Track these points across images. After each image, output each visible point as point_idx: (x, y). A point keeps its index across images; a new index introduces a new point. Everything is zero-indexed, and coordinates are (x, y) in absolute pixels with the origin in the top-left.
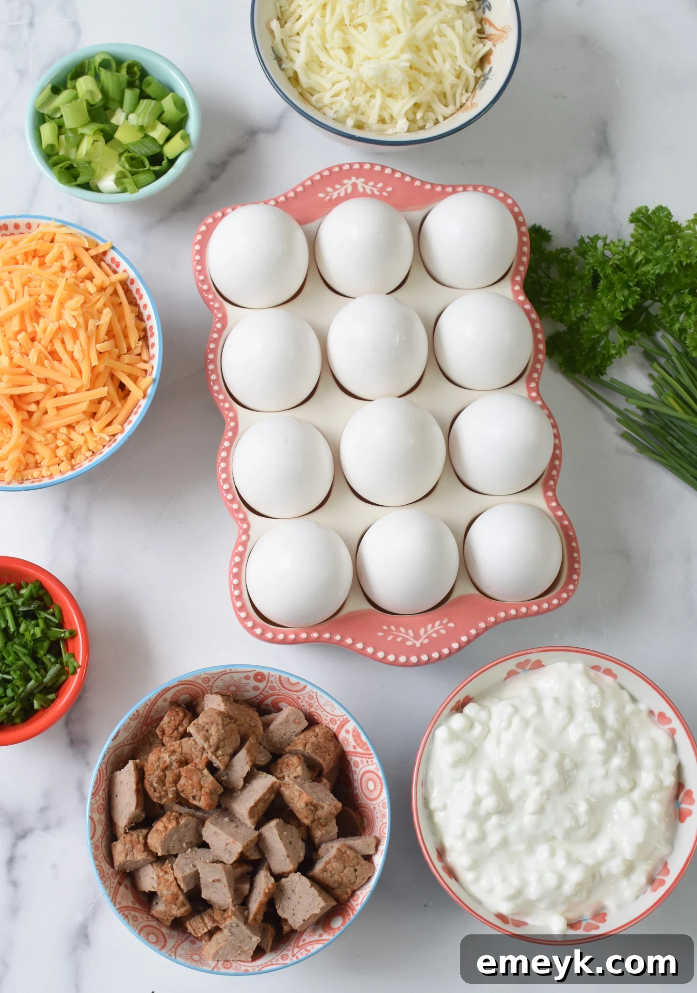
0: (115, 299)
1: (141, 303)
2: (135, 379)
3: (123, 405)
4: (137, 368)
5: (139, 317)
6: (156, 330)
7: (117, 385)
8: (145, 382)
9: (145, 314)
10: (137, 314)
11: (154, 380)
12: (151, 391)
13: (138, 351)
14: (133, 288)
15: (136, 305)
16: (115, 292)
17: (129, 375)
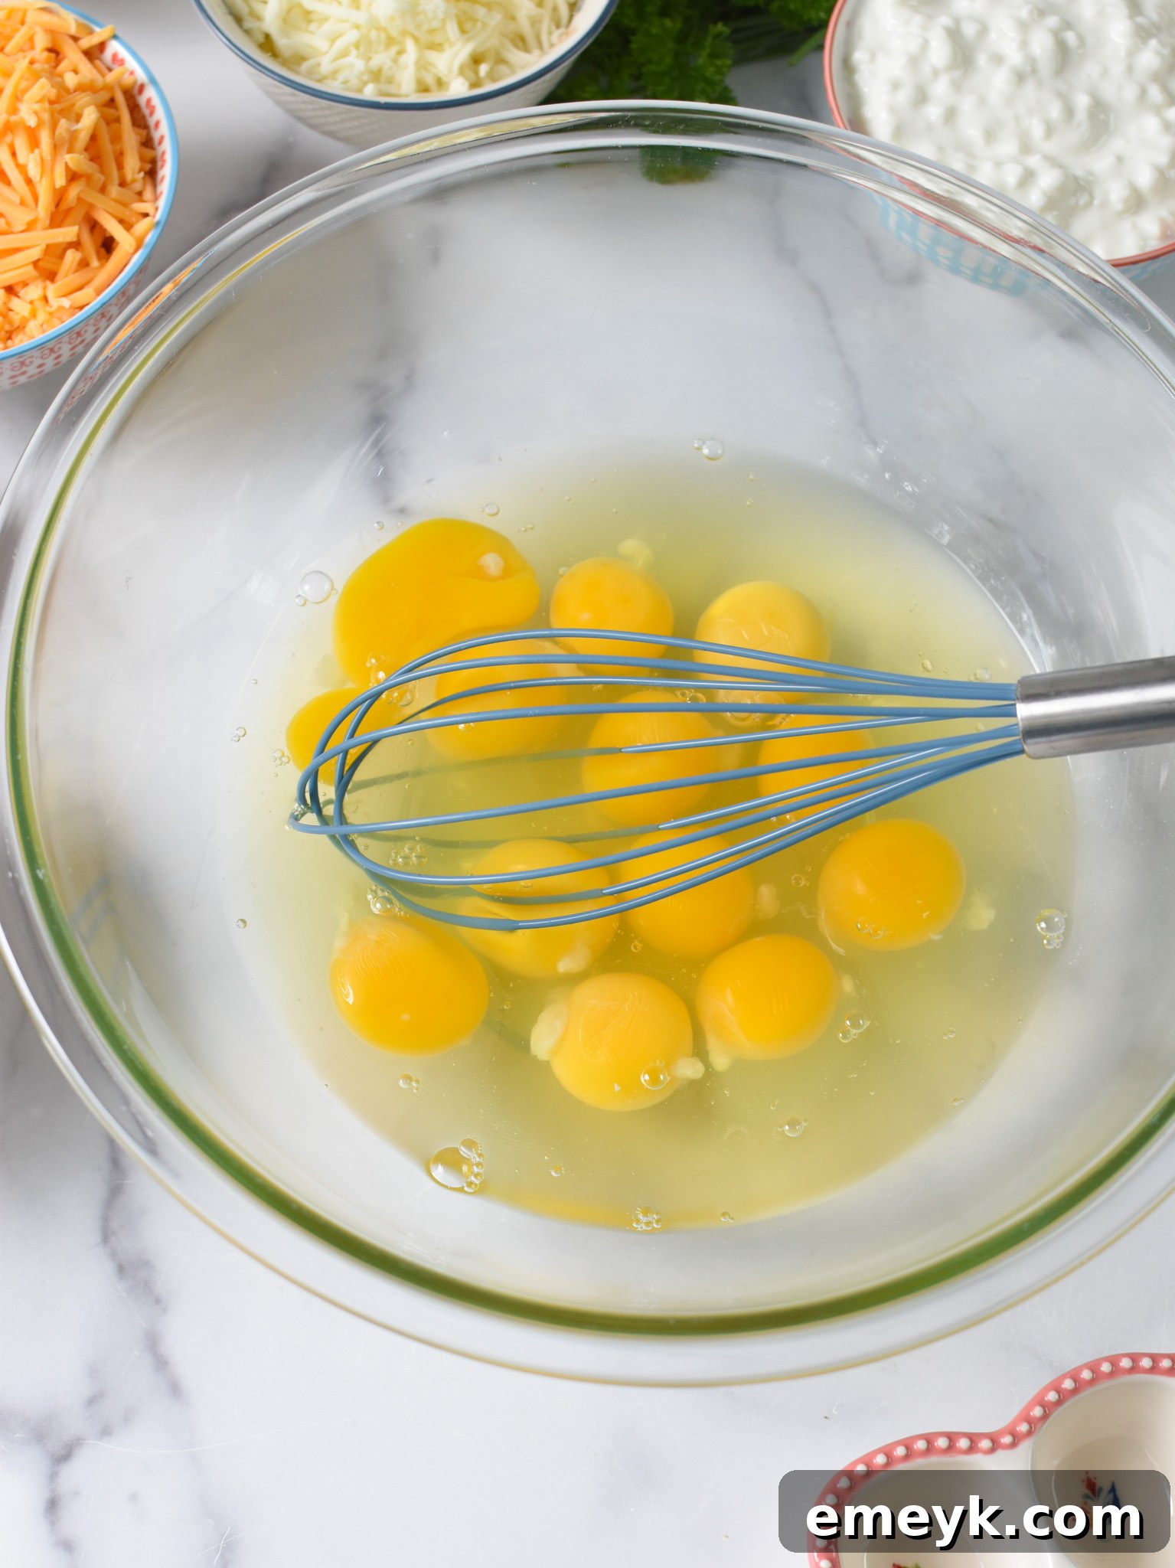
0: (111, 112)
1: (152, 122)
2: (128, 226)
3: (102, 266)
4: (131, 210)
5: (148, 143)
6: (169, 158)
7: (100, 241)
8: (142, 226)
9: (156, 136)
10: (143, 140)
11: (158, 223)
12: (150, 238)
13: (138, 186)
14: (142, 100)
15: (146, 127)
16: (112, 102)
17: (121, 221)
